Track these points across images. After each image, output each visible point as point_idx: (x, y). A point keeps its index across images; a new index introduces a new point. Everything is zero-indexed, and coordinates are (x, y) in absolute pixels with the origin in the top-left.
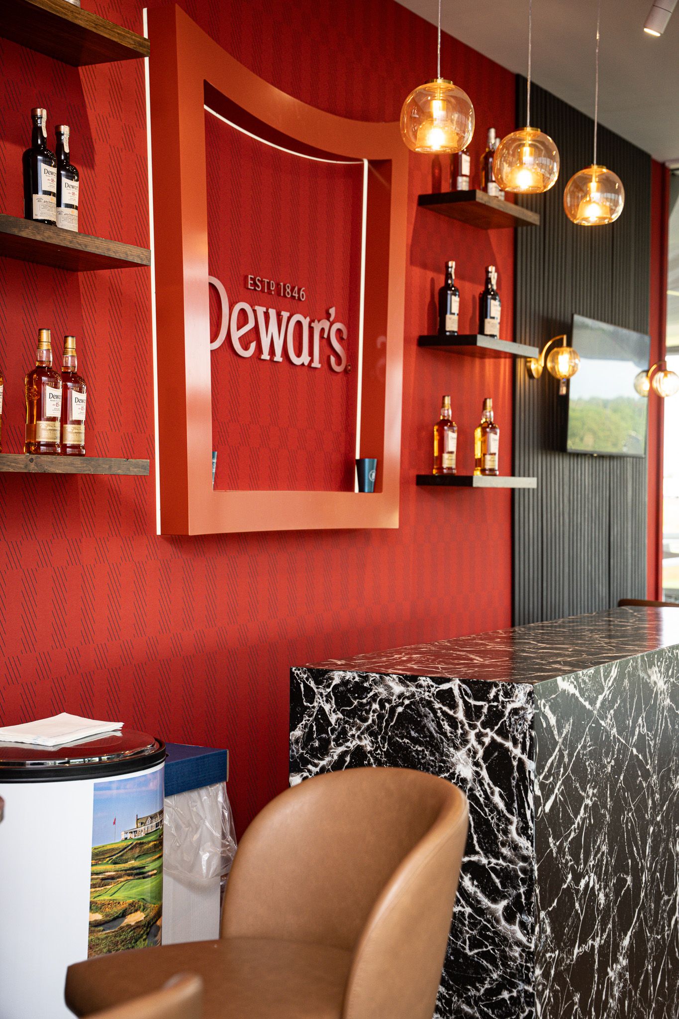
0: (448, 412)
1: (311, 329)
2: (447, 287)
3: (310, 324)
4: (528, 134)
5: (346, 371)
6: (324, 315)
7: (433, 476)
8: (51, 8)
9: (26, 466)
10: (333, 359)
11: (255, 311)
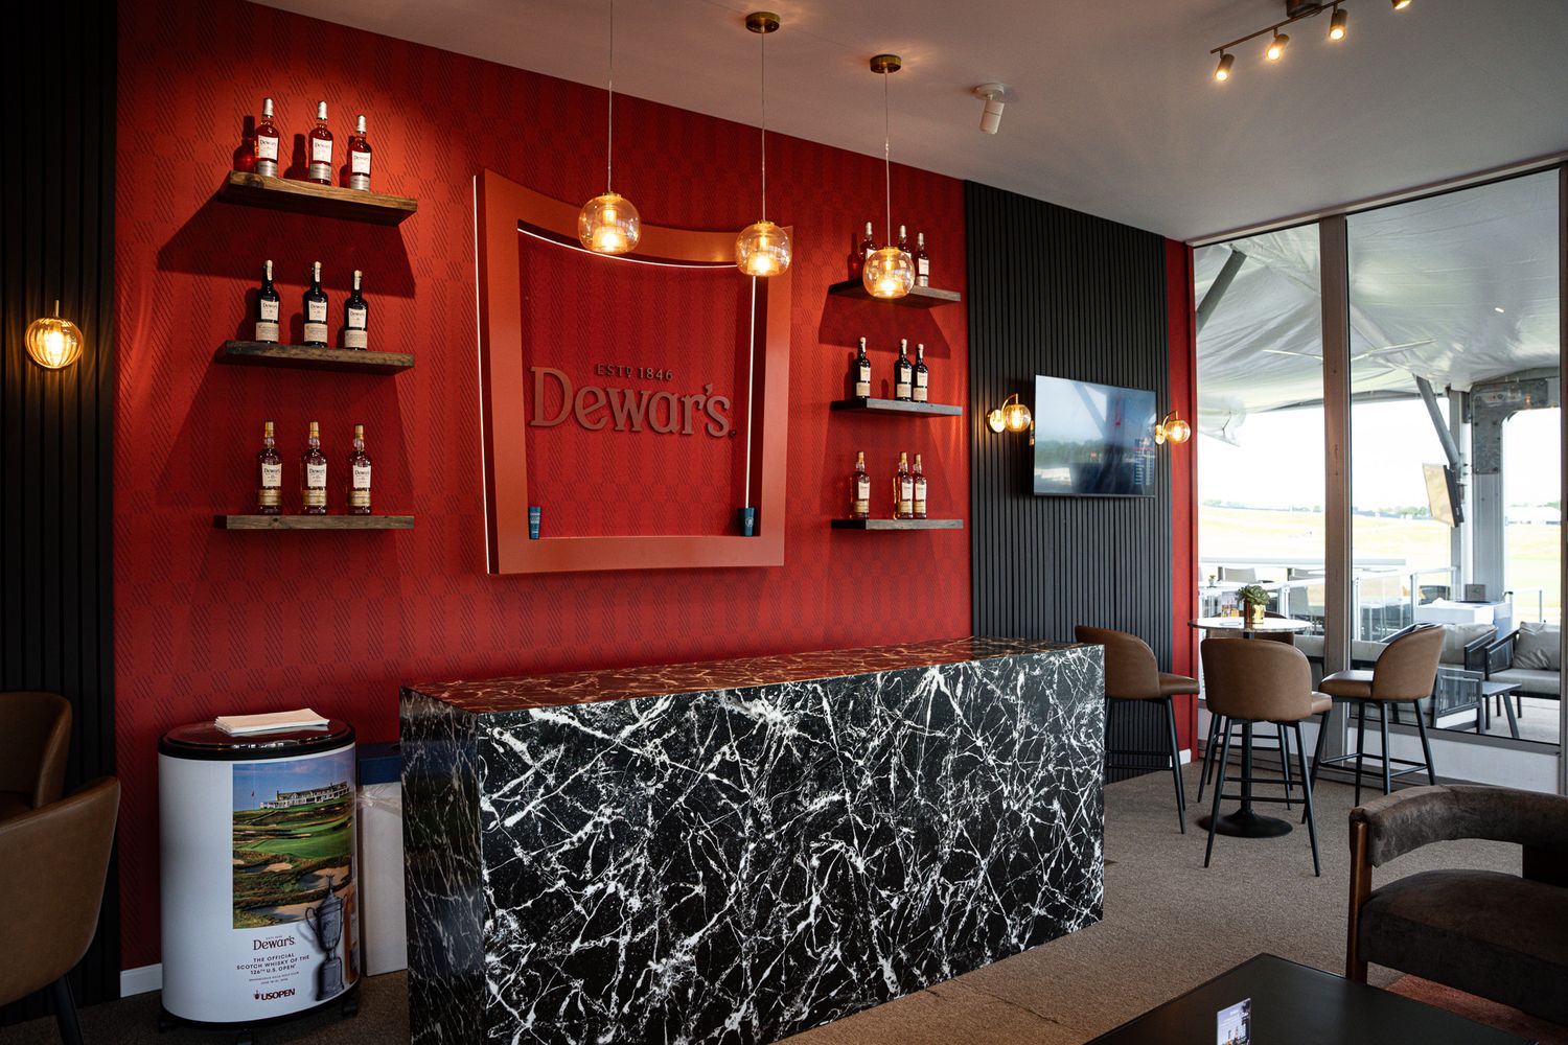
0: (861, 465)
1: (682, 404)
2: (860, 359)
3: (679, 400)
4: (764, 227)
5: (730, 435)
6: (700, 389)
7: (850, 520)
8: (297, 190)
9: (270, 525)
10: (711, 428)
11: (607, 394)
